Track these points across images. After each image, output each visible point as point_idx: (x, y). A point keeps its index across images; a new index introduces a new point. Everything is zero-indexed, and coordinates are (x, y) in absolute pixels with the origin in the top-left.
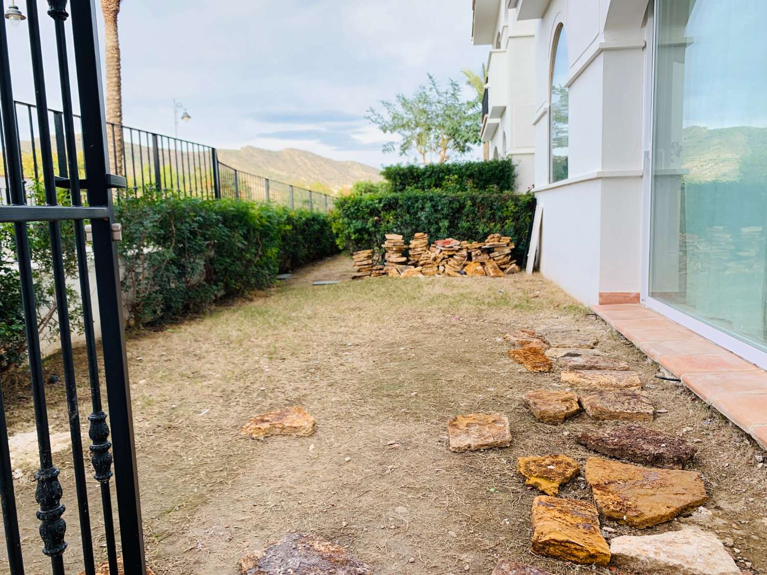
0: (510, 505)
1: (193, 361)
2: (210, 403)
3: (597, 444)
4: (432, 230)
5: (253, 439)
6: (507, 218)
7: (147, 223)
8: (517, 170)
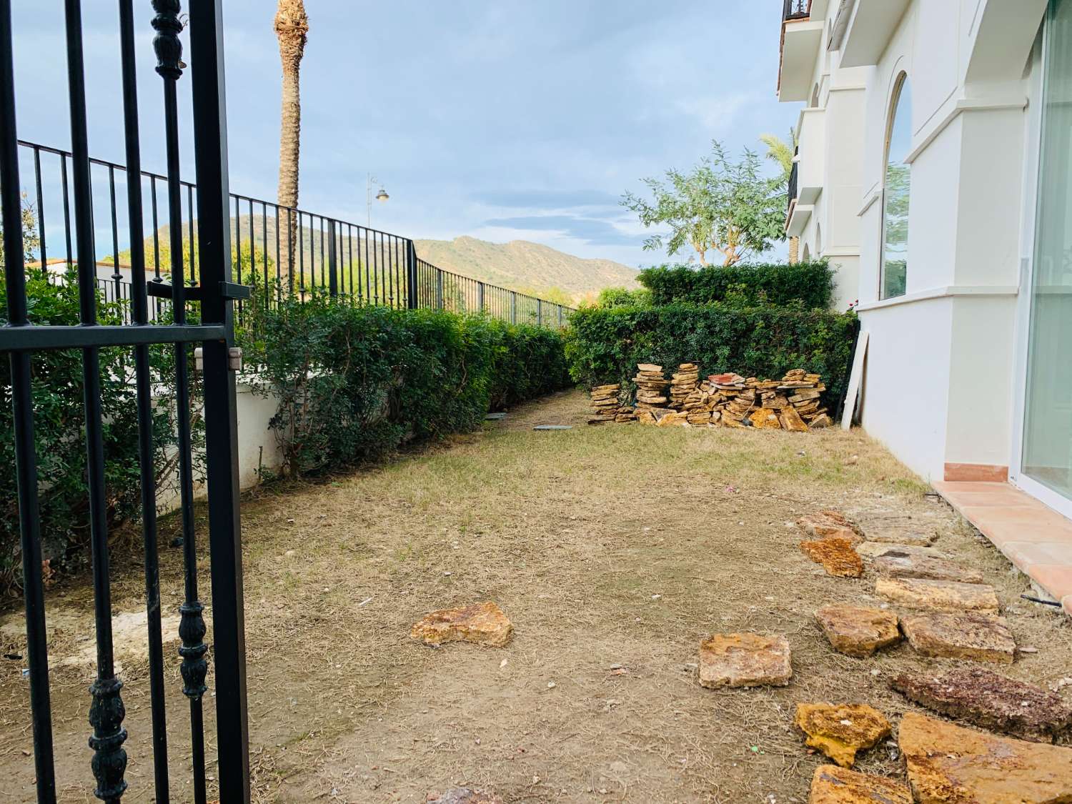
0: (779, 774)
1: (360, 528)
2: (374, 589)
3: (922, 692)
4: (705, 360)
5: (425, 644)
6: (816, 346)
7: (313, 339)
8: (834, 279)
